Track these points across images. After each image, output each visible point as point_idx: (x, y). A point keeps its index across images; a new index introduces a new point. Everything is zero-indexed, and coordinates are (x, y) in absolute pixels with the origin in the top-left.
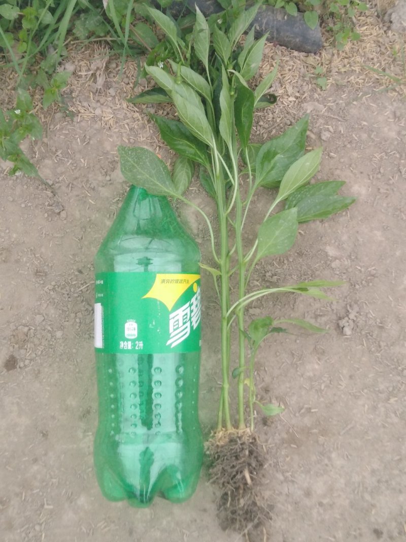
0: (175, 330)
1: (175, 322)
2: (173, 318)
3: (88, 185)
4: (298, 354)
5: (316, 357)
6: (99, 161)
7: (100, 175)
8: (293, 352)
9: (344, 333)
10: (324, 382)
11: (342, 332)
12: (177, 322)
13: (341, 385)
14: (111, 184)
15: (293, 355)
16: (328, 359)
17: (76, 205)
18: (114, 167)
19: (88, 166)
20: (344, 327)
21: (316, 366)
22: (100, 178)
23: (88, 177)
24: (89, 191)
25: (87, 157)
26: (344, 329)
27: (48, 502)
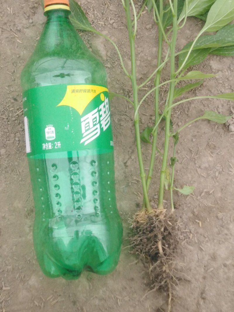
0: (86, 131)
1: (86, 124)
2: (84, 121)
3: (15, 28)
4: (195, 150)
5: (209, 152)
6: (22, 8)
7: (24, 19)
8: (191, 149)
9: (230, 130)
10: (217, 170)
11: (228, 130)
12: (88, 124)
13: (231, 171)
14: (34, 26)
15: (191, 151)
16: (219, 152)
17: (7, 45)
18: (35, 12)
19: (14, 12)
20: (229, 125)
21: (210, 159)
22: (24, 21)
23: (14, 22)
24: (17, 33)
25: (12, 6)
26: (230, 127)
27: (6, 285)
